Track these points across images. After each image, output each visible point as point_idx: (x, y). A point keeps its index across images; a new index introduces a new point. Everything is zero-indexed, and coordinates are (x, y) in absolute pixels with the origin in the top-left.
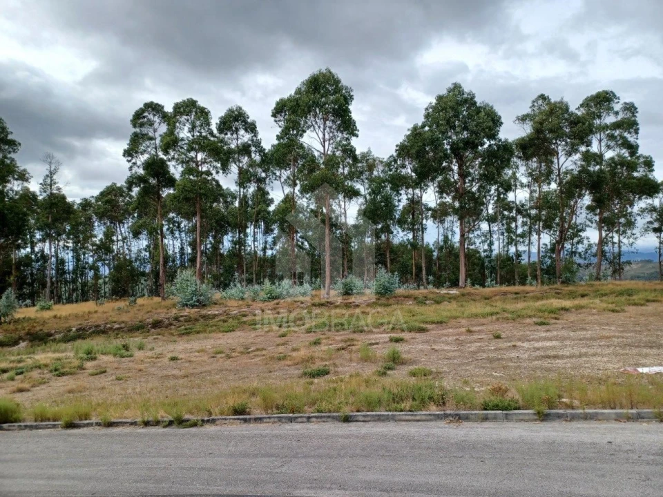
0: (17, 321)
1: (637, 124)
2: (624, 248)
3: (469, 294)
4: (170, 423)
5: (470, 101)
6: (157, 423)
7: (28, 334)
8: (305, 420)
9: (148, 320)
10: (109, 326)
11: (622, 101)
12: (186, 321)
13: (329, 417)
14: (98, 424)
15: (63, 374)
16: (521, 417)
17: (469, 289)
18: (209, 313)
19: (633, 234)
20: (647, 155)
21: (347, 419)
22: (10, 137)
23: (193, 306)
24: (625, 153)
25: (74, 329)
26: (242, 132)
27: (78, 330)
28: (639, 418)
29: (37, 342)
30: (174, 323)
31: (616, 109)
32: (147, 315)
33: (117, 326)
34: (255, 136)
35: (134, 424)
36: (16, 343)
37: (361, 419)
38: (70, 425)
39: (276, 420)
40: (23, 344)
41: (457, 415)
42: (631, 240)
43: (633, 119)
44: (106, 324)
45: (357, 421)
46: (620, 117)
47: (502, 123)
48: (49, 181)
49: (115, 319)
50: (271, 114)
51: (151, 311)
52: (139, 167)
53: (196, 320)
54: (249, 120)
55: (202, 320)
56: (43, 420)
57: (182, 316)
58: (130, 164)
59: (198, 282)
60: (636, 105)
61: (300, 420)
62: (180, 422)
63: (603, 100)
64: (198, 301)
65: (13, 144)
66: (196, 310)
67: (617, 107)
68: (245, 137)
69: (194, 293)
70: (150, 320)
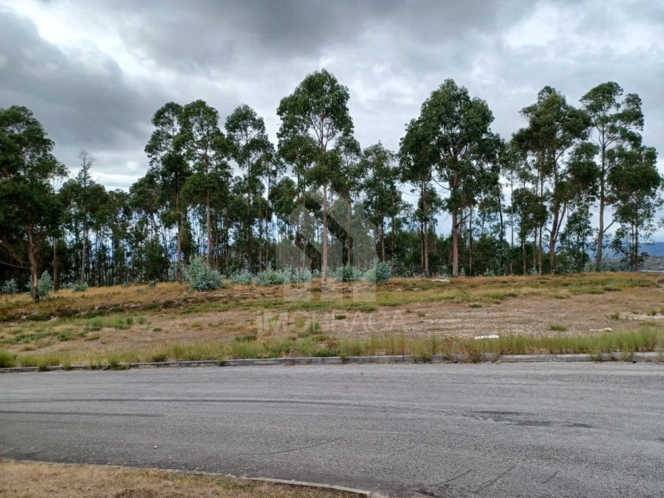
1: (642, 116)
2: (641, 241)
3: (459, 282)
4: (108, 368)
5: (462, 96)
6: (100, 367)
7: (58, 311)
8: (196, 365)
9: (161, 301)
10: (126, 305)
11: (625, 93)
12: (193, 302)
13: (212, 363)
14: (63, 369)
15: (66, 340)
18: (215, 295)
19: (651, 226)
20: (651, 146)
21: (223, 364)
22: (45, 137)
23: (203, 289)
24: (628, 146)
25: (97, 308)
26: (250, 129)
27: (100, 308)
29: (65, 318)
30: (183, 303)
31: (617, 102)
32: (161, 297)
33: (133, 305)
34: (263, 132)
35: (85, 368)
36: (48, 318)
37: (232, 364)
38: (44, 369)
39: (178, 365)
40: (54, 319)
42: (649, 232)
43: (638, 110)
44: (124, 303)
45: (230, 365)
46: (620, 111)
47: (494, 118)
48: (83, 176)
49: (132, 300)
50: (276, 112)
51: (165, 293)
52: (158, 162)
53: (202, 301)
54: (256, 118)
55: (208, 302)
56: (28, 366)
57: (190, 298)
58: (150, 160)
59: (208, 268)
60: (640, 97)
61: (193, 365)
62: (115, 366)
63: (605, 92)
64: (208, 285)
65: (47, 142)
66: (205, 293)
67: (620, 99)
68: (253, 133)
69: (203, 278)
70: (162, 301)
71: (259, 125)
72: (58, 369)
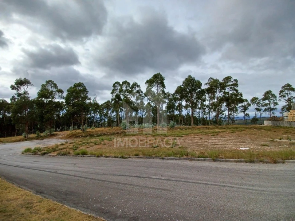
0: (87, 132)
1: (238, 85)
2: (235, 116)
3: (194, 127)
4: (120, 158)
5: (193, 79)
6: (117, 157)
7: (89, 135)
11: (233, 79)
13: (158, 158)
14: (104, 157)
15: (97, 144)
16: (208, 160)
17: (194, 126)
20: (241, 92)
21: (163, 159)
22: (87, 90)
24: (235, 92)
26: (137, 88)
27: (100, 134)
28: (240, 162)
29: (91, 137)
30: (121, 133)
34: (140, 88)
35: (112, 157)
36: (87, 137)
37: (167, 159)
38: (98, 157)
39: (145, 158)
40: (88, 137)
41: (191, 159)
42: (237, 114)
43: (237, 83)
44: (106, 133)
46: (233, 83)
47: (202, 85)
48: (94, 100)
49: (108, 132)
50: (145, 83)
52: (114, 96)
56: (92, 155)
57: (123, 132)
58: (112, 96)
60: (237, 80)
62: (123, 157)
63: (228, 79)
65: (87, 92)
67: (232, 80)
68: (137, 89)
70: (116, 132)
71: (139, 86)
72: (103, 157)
